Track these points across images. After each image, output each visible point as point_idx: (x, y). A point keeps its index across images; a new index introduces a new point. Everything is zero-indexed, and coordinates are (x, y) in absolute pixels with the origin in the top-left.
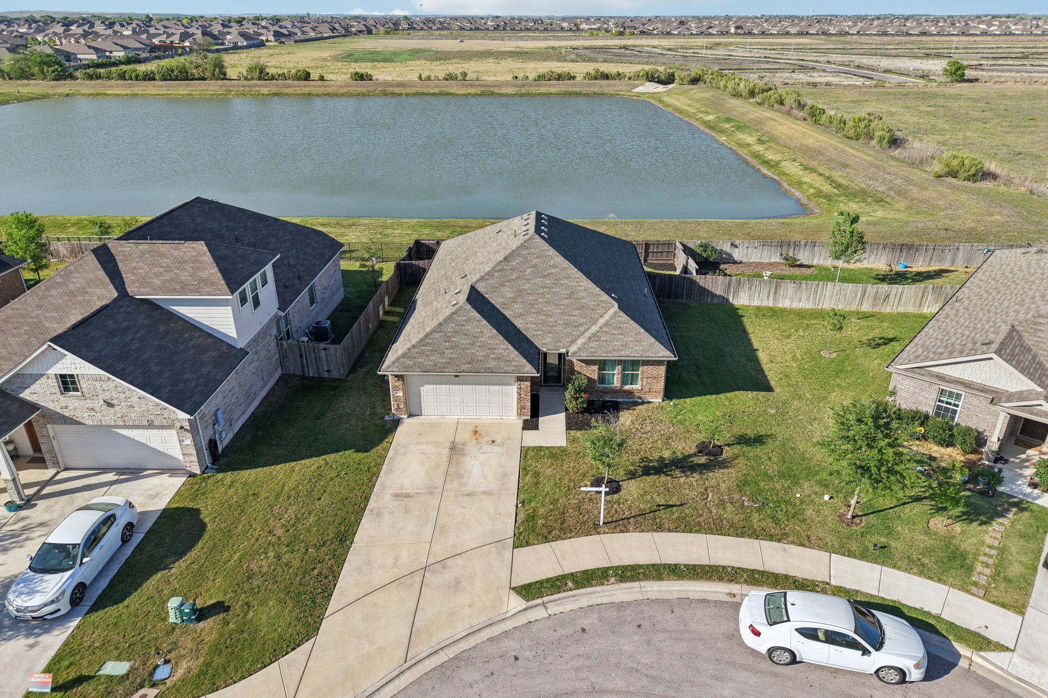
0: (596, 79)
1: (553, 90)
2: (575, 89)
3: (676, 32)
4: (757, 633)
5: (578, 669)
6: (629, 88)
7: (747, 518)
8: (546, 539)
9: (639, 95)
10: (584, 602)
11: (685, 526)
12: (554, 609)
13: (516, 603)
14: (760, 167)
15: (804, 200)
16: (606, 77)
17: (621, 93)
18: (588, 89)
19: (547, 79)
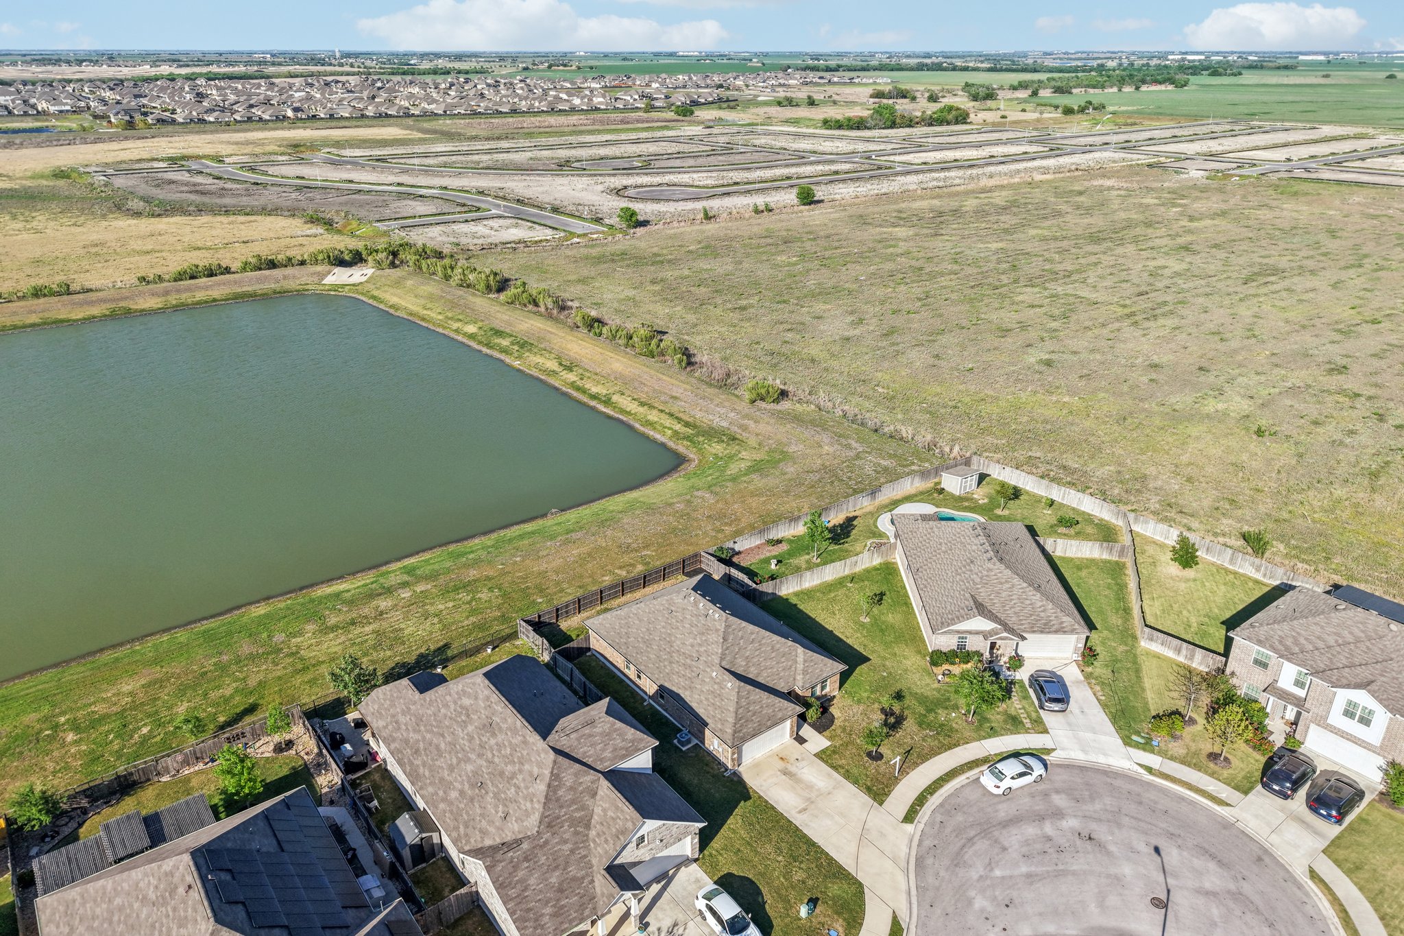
0: (260, 269)
1: (216, 293)
2: (245, 289)
3: (212, 119)
4: (998, 787)
5: (957, 836)
6: (316, 280)
7: (940, 742)
8: (887, 795)
9: (335, 287)
10: (929, 813)
11: (924, 758)
12: (924, 821)
13: (909, 828)
14: (593, 403)
15: (671, 444)
16: (272, 265)
17: (309, 287)
18: (262, 286)
19: (192, 277)
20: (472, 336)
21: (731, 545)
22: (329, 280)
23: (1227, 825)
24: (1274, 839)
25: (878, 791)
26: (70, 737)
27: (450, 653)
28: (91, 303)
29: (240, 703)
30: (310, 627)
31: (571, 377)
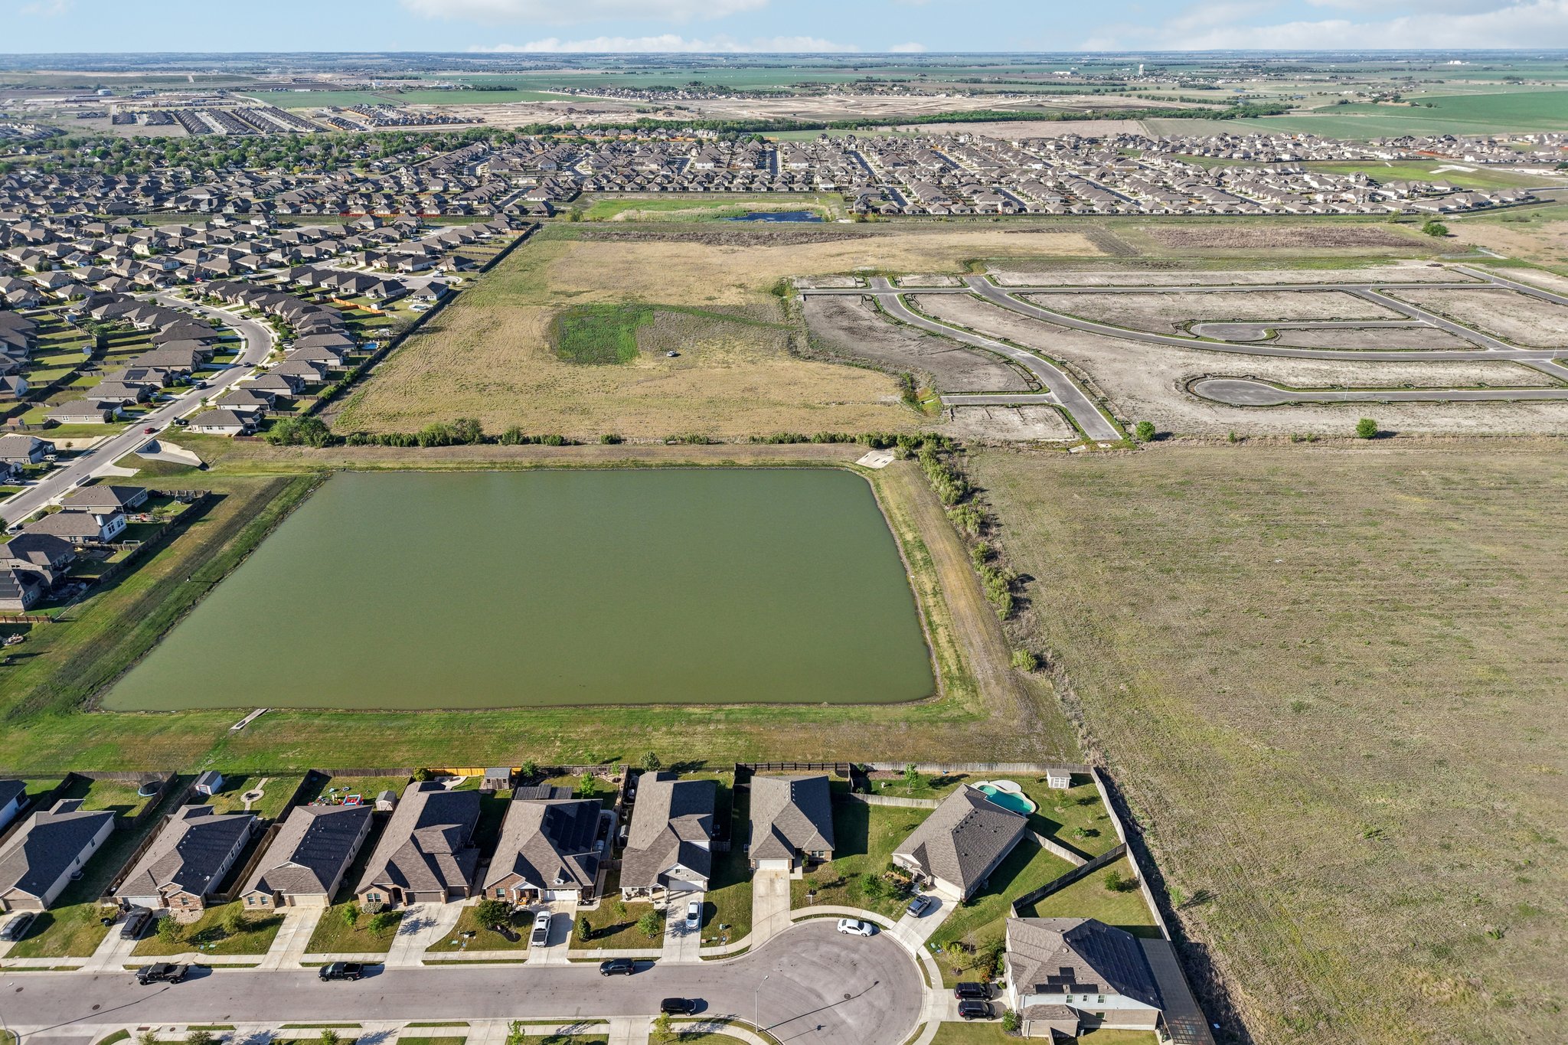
0: (824, 442)
1: (788, 459)
2: (808, 459)
6: (853, 458)
7: (847, 901)
8: (798, 908)
9: (862, 469)
10: (807, 922)
11: (831, 904)
12: (800, 924)
13: (792, 923)
14: (926, 628)
15: (939, 680)
16: (833, 440)
17: (847, 465)
18: (817, 458)
19: (781, 442)
20: (905, 543)
21: (870, 765)
22: (862, 461)
23: (919, 993)
24: (930, 1008)
25: (795, 905)
26: (558, 744)
27: (704, 766)
28: (715, 454)
29: (616, 754)
30: (664, 729)
31: (931, 601)
